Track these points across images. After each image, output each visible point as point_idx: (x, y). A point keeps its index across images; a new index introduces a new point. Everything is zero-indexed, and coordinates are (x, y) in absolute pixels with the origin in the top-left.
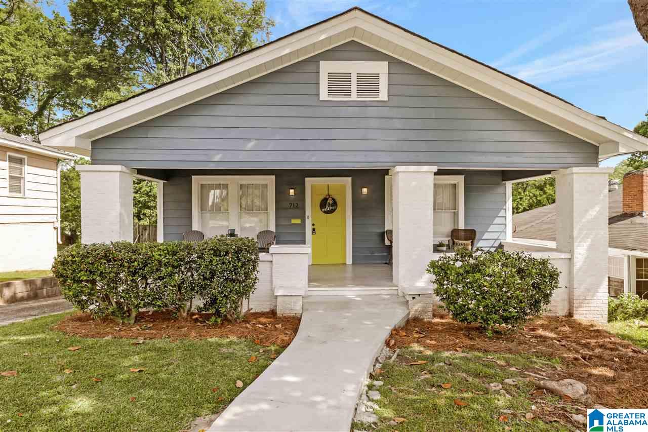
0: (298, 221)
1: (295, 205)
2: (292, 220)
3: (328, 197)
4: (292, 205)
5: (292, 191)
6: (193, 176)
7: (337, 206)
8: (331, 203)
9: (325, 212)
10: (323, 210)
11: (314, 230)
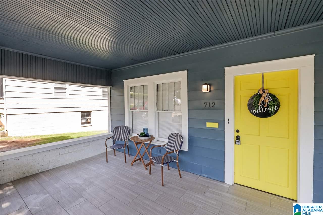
0: (215, 125)
1: (211, 105)
2: (207, 123)
3: (261, 92)
4: (208, 104)
5: (205, 88)
6: (125, 81)
7: (278, 106)
8: (267, 101)
9: (256, 115)
10: (253, 112)
11: (238, 138)
